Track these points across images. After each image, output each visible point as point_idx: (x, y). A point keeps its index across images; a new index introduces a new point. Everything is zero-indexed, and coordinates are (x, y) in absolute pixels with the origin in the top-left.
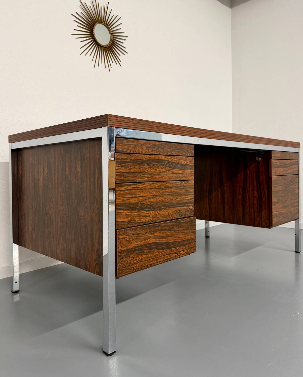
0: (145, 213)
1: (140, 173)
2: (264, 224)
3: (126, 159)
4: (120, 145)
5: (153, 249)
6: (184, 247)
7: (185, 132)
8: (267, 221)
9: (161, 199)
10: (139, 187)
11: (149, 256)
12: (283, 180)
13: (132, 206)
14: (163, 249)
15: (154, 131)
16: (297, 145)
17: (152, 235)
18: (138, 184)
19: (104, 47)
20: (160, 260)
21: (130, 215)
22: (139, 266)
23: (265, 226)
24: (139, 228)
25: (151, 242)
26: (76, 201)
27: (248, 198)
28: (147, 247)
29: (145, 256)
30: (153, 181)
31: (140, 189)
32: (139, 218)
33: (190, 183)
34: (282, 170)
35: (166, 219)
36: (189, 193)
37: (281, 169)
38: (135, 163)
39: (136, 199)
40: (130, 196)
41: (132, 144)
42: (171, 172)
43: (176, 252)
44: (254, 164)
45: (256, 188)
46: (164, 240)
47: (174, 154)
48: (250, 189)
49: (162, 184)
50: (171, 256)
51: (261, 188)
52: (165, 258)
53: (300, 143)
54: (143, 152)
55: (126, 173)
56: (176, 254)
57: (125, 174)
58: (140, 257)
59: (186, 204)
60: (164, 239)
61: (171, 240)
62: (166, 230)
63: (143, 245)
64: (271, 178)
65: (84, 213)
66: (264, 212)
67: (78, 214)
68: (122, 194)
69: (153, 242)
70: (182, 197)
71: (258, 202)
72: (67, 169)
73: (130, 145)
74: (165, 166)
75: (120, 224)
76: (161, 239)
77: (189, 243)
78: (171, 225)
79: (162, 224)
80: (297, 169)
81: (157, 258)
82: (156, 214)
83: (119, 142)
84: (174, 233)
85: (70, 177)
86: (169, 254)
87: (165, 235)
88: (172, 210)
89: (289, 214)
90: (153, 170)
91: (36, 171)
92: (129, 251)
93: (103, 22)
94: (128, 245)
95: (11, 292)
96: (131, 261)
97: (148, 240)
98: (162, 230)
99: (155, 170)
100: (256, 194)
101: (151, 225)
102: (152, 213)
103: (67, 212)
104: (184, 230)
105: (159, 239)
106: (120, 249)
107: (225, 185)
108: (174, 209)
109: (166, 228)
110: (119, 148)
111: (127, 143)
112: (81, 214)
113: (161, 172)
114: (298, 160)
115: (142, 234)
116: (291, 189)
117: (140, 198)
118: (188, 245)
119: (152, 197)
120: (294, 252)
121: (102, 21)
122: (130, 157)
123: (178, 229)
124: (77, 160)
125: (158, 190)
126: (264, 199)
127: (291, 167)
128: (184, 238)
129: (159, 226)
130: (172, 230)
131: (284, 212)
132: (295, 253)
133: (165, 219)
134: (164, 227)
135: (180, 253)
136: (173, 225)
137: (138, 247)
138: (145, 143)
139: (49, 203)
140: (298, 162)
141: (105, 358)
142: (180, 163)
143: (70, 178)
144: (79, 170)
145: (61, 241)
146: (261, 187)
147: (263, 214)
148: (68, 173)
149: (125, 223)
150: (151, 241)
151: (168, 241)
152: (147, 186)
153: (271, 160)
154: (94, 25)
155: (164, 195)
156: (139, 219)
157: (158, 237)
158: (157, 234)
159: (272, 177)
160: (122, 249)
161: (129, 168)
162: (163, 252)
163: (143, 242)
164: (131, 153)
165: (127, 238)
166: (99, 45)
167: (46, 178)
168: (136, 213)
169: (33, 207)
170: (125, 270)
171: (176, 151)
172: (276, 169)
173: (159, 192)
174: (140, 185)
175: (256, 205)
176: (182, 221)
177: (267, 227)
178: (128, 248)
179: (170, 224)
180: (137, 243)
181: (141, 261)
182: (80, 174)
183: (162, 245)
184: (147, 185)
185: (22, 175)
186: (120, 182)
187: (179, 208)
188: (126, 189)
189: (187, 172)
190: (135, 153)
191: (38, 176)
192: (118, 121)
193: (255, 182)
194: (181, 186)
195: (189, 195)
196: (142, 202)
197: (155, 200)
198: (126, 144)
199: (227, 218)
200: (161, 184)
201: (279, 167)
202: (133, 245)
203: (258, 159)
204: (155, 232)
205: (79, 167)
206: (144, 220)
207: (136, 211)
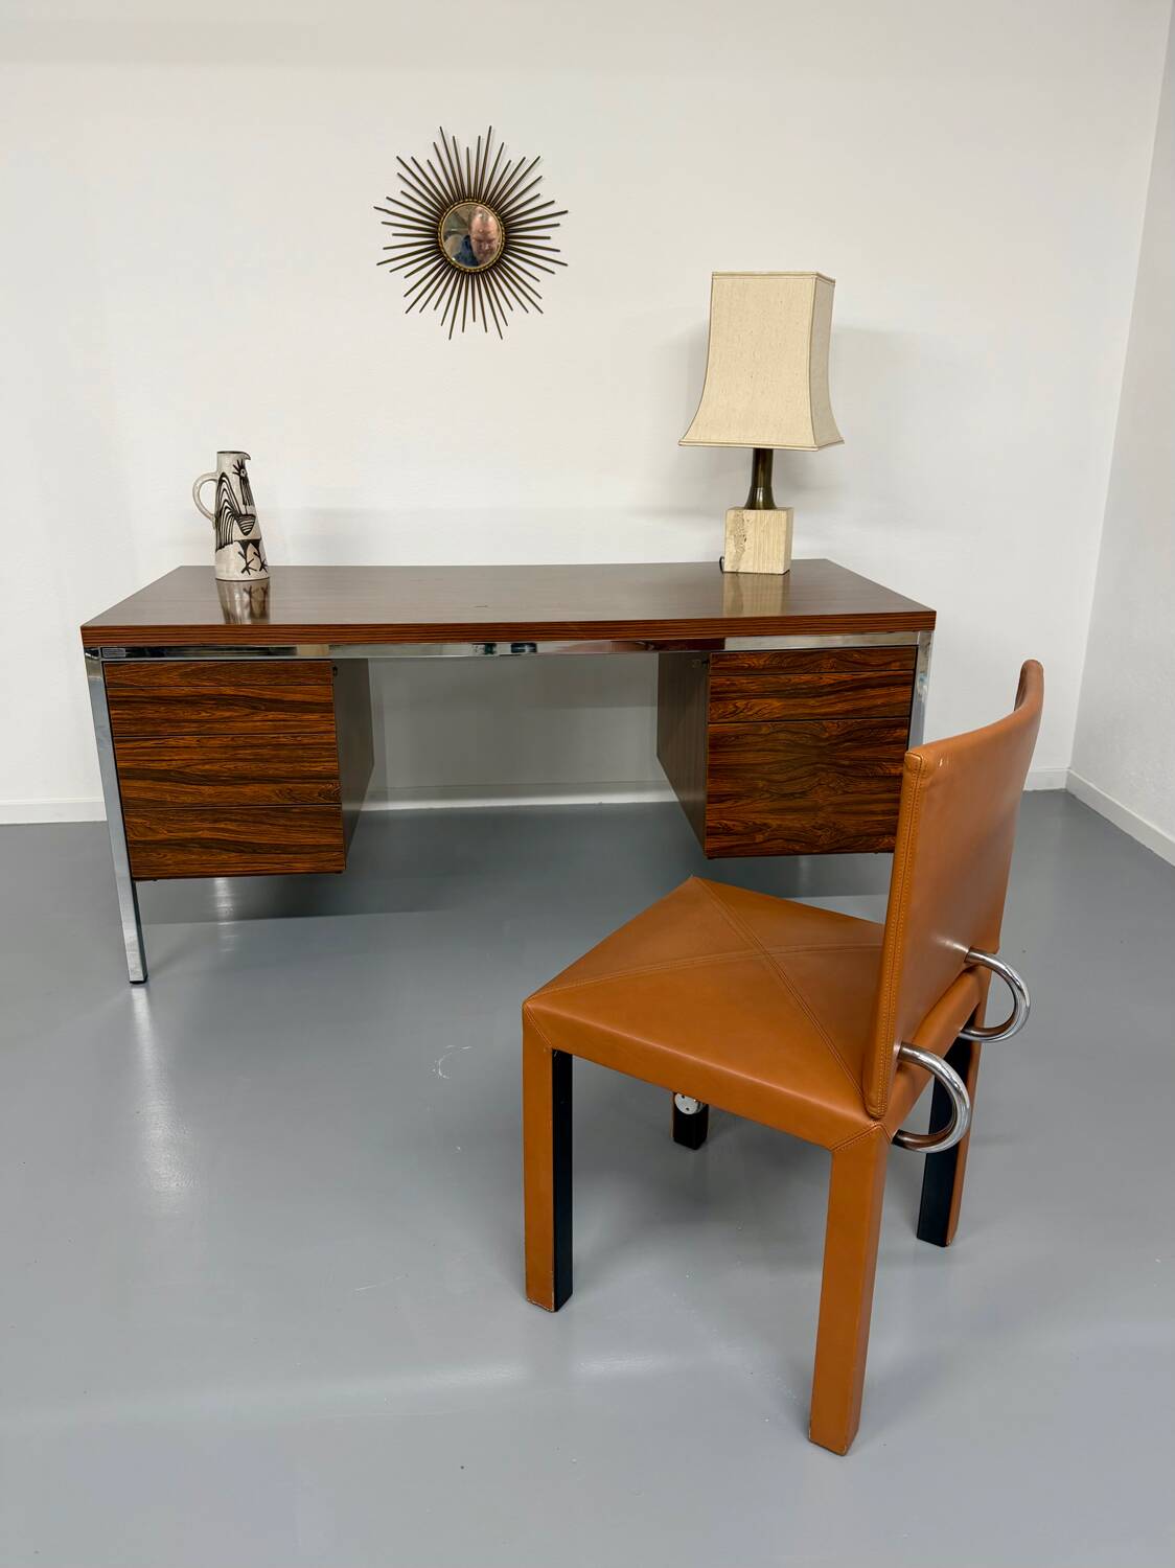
0: (189, 788)
1: (168, 720)
3: (130, 696)
4: (113, 676)
5: (212, 849)
9: (233, 766)
10: (170, 743)
11: (204, 858)
12: (782, 736)
13: (154, 775)
14: (240, 851)
17: (210, 826)
18: (166, 738)
21: (152, 790)
25: (204, 836)
28: (198, 843)
29: (193, 857)
31: (173, 747)
32: (175, 795)
35: (251, 802)
37: (776, 703)
39: (164, 764)
40: (148, 758)
42: (259, 718)
43: (278, 861)
46: (242, 838)
47: (264, 683)
49: (233, 739)
50: (265, 868)
52: (246, 867)
53: (931, 613)
54: (172, 683)
55: (137, 719)
56: (277, 866)
57: (134, 722)
58: (181, 857)
59: (312, 778)
60: (244, 836)
61: (264, 840)
62: (248, 821)
63: (186, 839)
68: (129, 754)
69: (211, 837)
70: (296, 764)
73: (137, 673)
74: (236, 706)
75: (131, 800)
76: (233, 835)
77: (320, 852)
78: (260, 814)
79: (237, 809)
81: (226, 864)
82: (222, 792)
83: (111, 669)
84: (271, 829)
86: (261, 863)
87: (243, 828)
88: (267, 788)
89: (820, 832)
90: (204, 714)
92: (154, 844)
93: (475, 194)
94: (150, 834)
96: (160, 860)
97: (199, 833)
98: (236, 821)
99: (209, 714)
101: (207, 809)
102: (206, 789)
104: (300, 826)
105: (227, 835)
106: (133, 837)
108: (271, 787)
109: (248, 817)
110: (113, 679)
111: (130, 671)
113: (228, 718)
114: (914, 670)
115: (184, 821)
116: (846, 763)
117: (174, 763)
118: (317, 855)
119: (206, 761)
122: (141, 695)
123: (282, 822)
125: (223, 750)
127: (846, 693)
129: (226, 813)
130: (264, 823)
131: (780, 826)
133: (242, 802)
134: (242, 816)
137: (174, 840)
138: (176, 667)
140: (914, 675)
142: (286, 699)
151: (256, 841)
155: (240, 760)
157: (223, 830)
158: (221, 826)
160: (136, 838)
161: (143, 711)
163: (188, 835)
164: (143, 685)
165: (146, 823)
168: (167, 786)
172: (741, 704)
173: (225, 753)
174: (170, 740)
176: (294, 810)
180: (171, 834)
181: (184, 863)
183: (237, 845)
184: (191, 741)
186: (123, 735)
187: (290, 786)
188: (137, 746)
189: (309, 717)
190: (151, 685)
192: (104, 635)
194: (293, 744)
195: (320, 761)
196: (179, 770)
197: (216, 767)
198: (127, 672)
200: (229, 739)
201: (762, 695)
202: (163, 836)
204: (216, 821)
206: (188, 799)
207: (168, 783)
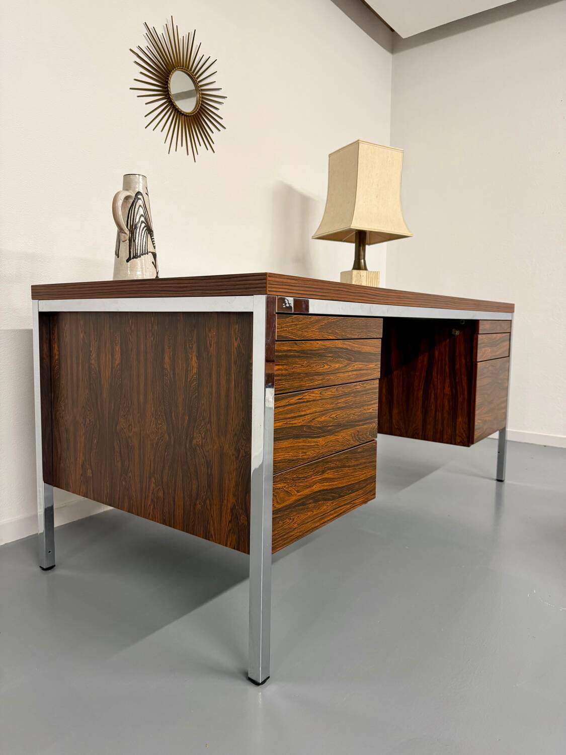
0: (312, 442)
1: (307, 374)
2: (458, 440)
3: (290, 350)
4: (282, 328)
5: (319, 501)
6: (360, 492)
7: (371, 296)
8: (464, 434)
9: (335, 415)
10: (306, 397)
11: (315, 513)
12: (490, 368)
13: (295, 432)
14: (334, 498)
15: (330, 298)
16: (510, 308)
17: (320, 478)
18: (303, 393)
19: (187, 116)
20: (329, 519)
21: (292, 448)
22: (300, 532)
23: (460, 443)
24: (302, 468)
26: (187, 418)
27: (433, 396)
28: (311, 499)
29: (309, 514)
30: (326, 385)
31: (307, 402)
32: (304, 451)
33: (374, 384)
34: (490, 350)
35: (341, 448)
36: (372, 401)
38: (302, 357)
39: (301, 419)
40: (293, 415)
41: (299, 324)
42: (350, 369)
43: (349, 501)
44: (448, 341)
45: (448, 381)
47: (356, 337)
48: (437, 381)
49: (337, 390)
50: (344, 510)
51: (457, 380)
52: (335, 513)
53: (514, 305)
54: (314, 337)
55: (289, 375)
56: (349, 505)
57: (288, 377)
58: (303, 517)
59: (368, 419)
60: (335, 483)
61: (343, 483)
62: (338, 467)
63: (306, 497)
64: (476, 365)
65: (204, 441)
66: (460, 419)
67: (191, 442)
68: (282, 413)
69: (319, 489)
70: (362, 409)
71: (451, 403)
72: (167, 360)
73: (296, 325)
74: (342, 358)
75: (279, 464)
76: (330, 483)
77: (367, 485)
78: (344, 458)
79: (333, 457)
80: (508, 347)
81: (325, 515)
82: (328, 442)
83: (282, 320)
84: (349, 471)
85: (174, 374)
86: (341, 506)
87: (336, 475)
88: (349, 433)
90: (326, 367)
91: (94, 356)
92: (288, 509)
93: (185, 67)
94: (287, 498)
95: (40, 569)
96: (290, 526)
97: (314, 487)
98: (332, 468)
99: (329, 366)
100: (447, 390)
101: (318, 462)
102: (321, 441)
103: (166, 436)
104: (361, 464)
105: (328, 484)
106: (276, 506)
107: (395, 373)
108: (350, 431)
109: (338, 463)
110: (281, 331)
111: (292, 322)
112: (197, 442)
113: (337, 369)
114: (510, 333)
115: (306, 477)
116: (500, 382)
117: (307, 417)
118: (365, 488)
119: (323, 413)
120: (495, 480)
121: (183, 66)
122: (296, 348)
123: (354, 463)
124: (190, 346)
125: (331, 401)
126: (460, 400)
127: (501, 344)
128: (361, 477)
129: (328, 462)
130: (345, 467)
132: (495, 482)
133: (338, 448)
134: (335, 463)
135: (354, 503)
136: (347, 458)
137: (300, 500)
138: (317, 321)
139: (125, 416)
140: (510, 335)
141: (252, 688)
142: (364, 351)
143: (172, 376)
144: (194, 362)
145: (153, 485)
146: (457, 378)
147: (458, 423)
148: (168, 366)
149: (285, 462)
150: (317, 488)
151: (341, 486)
152: (316, 395)
153: (477, 336)
154: (170, 72)
155: (339, 408)
156: (305, 453)
157: (328, 480)
158: (326, 476)
159: (478, 363)
160: (278, 506)
161: (294, 366)
162: (333, 503)
163: (307, 492)
164: (297, 339)
165: (285, 487)
166: (178, 111)
167: (119, 372)
168: (301, 442)
169: (88, 420)
170: (281, 542)
171: (358, 330)
172: (483, 349)
173: (332, 403)
174: (306, 394)
175: (446, 408)
176: (360, 450)
177: (464, 445)
178: (287, 503)
179: (343, 456)
180: (299, 494)
181: (303, 523)
182: (195, 371)
183: (331, 493)
185: (59, 359)
186: (280, 392)
187: (358, 428)
188: (288, 403)
189: (371, 366)
190: (303, 339)
191: (99, 366)
192: (281, 284)
193: (447, 370)
194: (362, 391)
195: (372, 404)
196: (309, 424)
197: (327, 418)
198: (291, 324)
199: (396, 427)
200: (335, 390)
201: (487, 346)
202: (294, 498)
203: (455, 333)
204: (323, 472)
205: (194, 358)
206: (311, 453)
207: (301, 440)
